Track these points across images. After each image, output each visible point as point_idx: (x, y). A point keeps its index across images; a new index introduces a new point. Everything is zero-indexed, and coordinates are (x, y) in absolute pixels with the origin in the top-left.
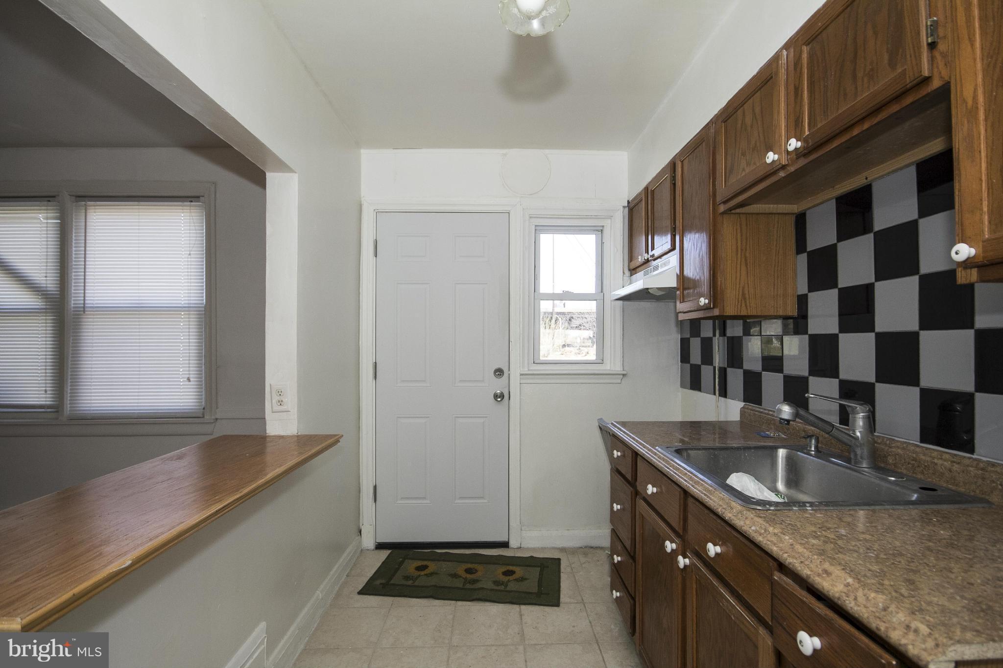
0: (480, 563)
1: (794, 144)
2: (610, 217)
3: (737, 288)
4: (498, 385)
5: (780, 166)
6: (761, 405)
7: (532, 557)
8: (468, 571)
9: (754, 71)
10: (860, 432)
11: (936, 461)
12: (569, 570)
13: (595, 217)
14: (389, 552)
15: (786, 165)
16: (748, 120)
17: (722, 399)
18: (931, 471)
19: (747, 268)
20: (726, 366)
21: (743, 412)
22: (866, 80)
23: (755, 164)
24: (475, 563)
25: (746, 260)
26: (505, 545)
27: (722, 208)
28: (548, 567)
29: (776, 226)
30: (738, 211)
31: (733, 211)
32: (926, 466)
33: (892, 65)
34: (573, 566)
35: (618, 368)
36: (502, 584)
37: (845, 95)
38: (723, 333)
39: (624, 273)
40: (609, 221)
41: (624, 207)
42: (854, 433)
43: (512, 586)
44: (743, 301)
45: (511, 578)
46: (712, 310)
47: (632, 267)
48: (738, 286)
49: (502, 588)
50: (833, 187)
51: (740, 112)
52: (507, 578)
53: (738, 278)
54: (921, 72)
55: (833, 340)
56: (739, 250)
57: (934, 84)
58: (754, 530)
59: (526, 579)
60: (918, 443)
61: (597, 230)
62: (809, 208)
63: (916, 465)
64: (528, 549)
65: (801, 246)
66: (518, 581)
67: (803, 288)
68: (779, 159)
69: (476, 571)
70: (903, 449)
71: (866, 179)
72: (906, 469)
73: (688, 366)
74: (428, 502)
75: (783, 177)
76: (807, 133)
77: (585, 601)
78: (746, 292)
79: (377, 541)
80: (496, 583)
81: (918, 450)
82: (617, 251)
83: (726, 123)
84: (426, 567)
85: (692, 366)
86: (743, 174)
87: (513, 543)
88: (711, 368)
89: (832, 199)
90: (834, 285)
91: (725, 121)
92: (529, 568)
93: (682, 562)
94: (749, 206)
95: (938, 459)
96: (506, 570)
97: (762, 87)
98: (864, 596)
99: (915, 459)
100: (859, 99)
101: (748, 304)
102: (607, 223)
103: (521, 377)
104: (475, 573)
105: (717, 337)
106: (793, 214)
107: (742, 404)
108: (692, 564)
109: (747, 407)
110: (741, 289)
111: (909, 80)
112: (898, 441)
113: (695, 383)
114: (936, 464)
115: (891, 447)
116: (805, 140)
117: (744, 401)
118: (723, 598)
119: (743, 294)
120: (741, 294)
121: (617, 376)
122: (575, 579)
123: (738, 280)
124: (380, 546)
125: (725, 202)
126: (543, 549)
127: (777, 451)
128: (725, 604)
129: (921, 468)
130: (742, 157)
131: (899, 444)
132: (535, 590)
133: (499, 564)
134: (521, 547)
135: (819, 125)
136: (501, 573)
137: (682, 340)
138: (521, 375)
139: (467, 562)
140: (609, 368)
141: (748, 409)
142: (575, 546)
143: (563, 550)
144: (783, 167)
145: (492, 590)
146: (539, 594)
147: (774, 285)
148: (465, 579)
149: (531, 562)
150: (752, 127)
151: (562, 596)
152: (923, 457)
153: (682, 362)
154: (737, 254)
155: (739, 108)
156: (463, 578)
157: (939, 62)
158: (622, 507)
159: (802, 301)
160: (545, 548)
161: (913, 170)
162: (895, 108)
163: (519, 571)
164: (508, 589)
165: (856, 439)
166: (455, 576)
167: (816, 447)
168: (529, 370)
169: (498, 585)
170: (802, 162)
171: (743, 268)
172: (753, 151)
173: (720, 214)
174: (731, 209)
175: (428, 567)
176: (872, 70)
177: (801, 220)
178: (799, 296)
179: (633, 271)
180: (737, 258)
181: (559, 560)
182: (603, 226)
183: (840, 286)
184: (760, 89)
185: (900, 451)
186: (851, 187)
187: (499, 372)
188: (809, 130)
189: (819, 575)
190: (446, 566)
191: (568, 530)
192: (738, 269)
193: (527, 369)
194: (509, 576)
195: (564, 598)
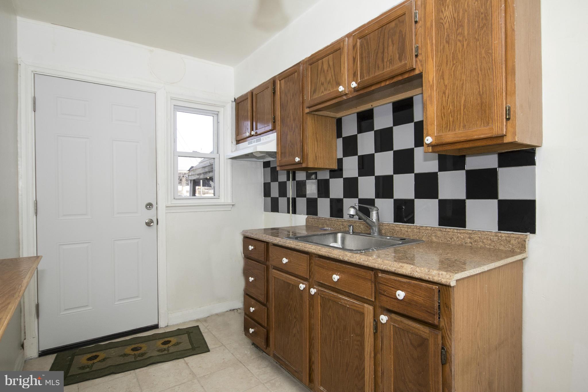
0: (142, 342)
1: (354, 85)
2: (224, 107)
3: (313, 153)
4: (150, 214)
5: (345, 94)
6: (317, 216)
7: (179, 329)
8: (133, 350)
9: (328, 43)
10: (375, 219)
11: (402, 229)
12: (206, 330)
13: (214, 105)
14: (54, 356)
15: (347, 94)
16: (325, 67)
17: (293, 215)
18: (400, 233)
19: (317, 143)
20: (295, 197)
21: (307, 220)
22: (388, 63)
23: (329, 90)
24: (138, 343)
25: (317, 139)
26: (156, 327)
27: (307, 110)
28: (192, 332)
29: (329, 123)
30: (314, 113)
31: (312, 113)
32: (398, 231)
33: (400, 59)
34: (208, 328)
35: (229, 201)
36: (165, 350)
37: (378, 67)
38: (294, 179)
39: (232, 142)
40: (223, 109)
41: (232, 101)
42: (372, 219)
43: (172, 350)
44: (316, 160)
45: (169, 345)
46: (301, 164)
47: (238, 139)
48: (314, 152)
49: (166, 352)
50: (356, 108)
51: (320, 62)
52: (167, 346)
53: (314, 148)
54: (413, 66)
55: (355, 180)
56: (314, 133)
57: (416, 72)
58: (362, 261)
59: (180, 343)
60: (393, 223)
61: (214, 114)
62: (343, 116)
63: (394, 232)
64: (174, 326)
65: (339, 134)
66: (175, 346)
67: (340, 155)
68: (345, 90)
69: (141, 348)
70: (388, 226)
71: (372, 106)
72: (390, 234)
73: (269, 199)
74: (91, 308)
75: (345, 99)
76: (359, 81)
77: (224, 344)
78: (317, 155)
79: (40, 350)
80: (160, 350)
81: (394, 225)
82: (228, 128)
83: (311, 66)
84: (96, 357)
85: (272, 198)
86: (323, 94)
87: (162, 325)
88: (286, 199)
89: (356, 113)
90: (356, 154)
91: (311, 64)
92: (179, 336)
93: (313, 291)
94: (322, 112)
95: (402, 228)
96: (163, 341)
97: (334, 52)
98: (420, 269)
99: (393, 230)
100: (385, 71)
101: (318, 162)
102: (221, 110)
103: (167, 208)
104: (140, 349)
105: (290, 181)
106: (336, 118)
107: (306, 216)
108: (318, 290)
109: (309, 217)
110: (315, 154)
111: (408, 68)
112: (385, 223)
113: (275, 208)
114: (402, 230)
115: (383, 226)
116: (358, 84)
117: (307, 215)
118: (341, 299)
119: (316, 157)
120: (315, 157)
121: (229, 206)
122: (213, 334)
123: (314, 149)
124: (43, 354)
125: (309, 107)
126: (184, 323)
127: (337, 235)
128: (343, 301)
129: (396, 233)
130: (322, 85)
131: (386, 224)
132: (190, 347)
133: (157, 339)
134: (168, 326)
135: (366, 78)
136: (160, 344)
137: (265, 184)
138: (167, 207)
139: (130, 345)
140: (223, 201)
141: (310, 218)
142: (205, 316)
143: (198, 320)
144: (346, 94)
145: (158, 356)
146: (193, 349)
147: (328, 153)
148: (135, 354)
149: (179, 332)
150: (327, 71)
151: (209, 346)
152: (397, 228)
153: (264, 196)
154: (313, 136)
155: (320, 60)
156: (133, 355)
157: (419, 64)
158: (254, 278)
159: (340, 162)
160: (185, 322)
161: (391, 105)
162: (400, 78)
163: (174, 340)
164: (170, 351)
165: (373, 222)
166: (125, 355)
167: (353, 230)
168: (171, 204)
169: (162, 352)
170: (356, 94)
171: (316, 142)
172: (328, 83)
173: (306, 113)
174: (311, 112)
175: (99, 356)
176: (391, 59)
177: (339, 121)
178: (338, 159)
179: (238, 142)
180: (313, 138)
181: (198, 326)
182: (218, 112)
183: (359, 155)
184: (333, 53)
185: (387, 227)
186: (365, 109)
187: (149, 206)
188: (360, 79)
189: (399, 268)
190: (113, 352)
191: (200, 307)
192: (314, 144)
193: (170, 203)
194: (168, 344)
195: (210, 347)
